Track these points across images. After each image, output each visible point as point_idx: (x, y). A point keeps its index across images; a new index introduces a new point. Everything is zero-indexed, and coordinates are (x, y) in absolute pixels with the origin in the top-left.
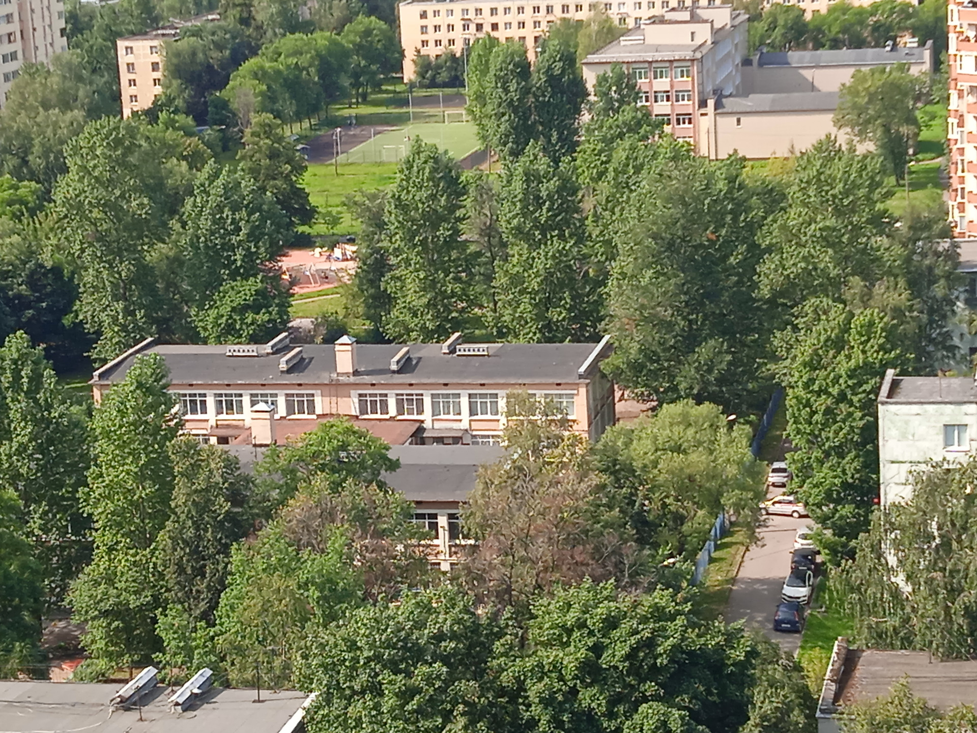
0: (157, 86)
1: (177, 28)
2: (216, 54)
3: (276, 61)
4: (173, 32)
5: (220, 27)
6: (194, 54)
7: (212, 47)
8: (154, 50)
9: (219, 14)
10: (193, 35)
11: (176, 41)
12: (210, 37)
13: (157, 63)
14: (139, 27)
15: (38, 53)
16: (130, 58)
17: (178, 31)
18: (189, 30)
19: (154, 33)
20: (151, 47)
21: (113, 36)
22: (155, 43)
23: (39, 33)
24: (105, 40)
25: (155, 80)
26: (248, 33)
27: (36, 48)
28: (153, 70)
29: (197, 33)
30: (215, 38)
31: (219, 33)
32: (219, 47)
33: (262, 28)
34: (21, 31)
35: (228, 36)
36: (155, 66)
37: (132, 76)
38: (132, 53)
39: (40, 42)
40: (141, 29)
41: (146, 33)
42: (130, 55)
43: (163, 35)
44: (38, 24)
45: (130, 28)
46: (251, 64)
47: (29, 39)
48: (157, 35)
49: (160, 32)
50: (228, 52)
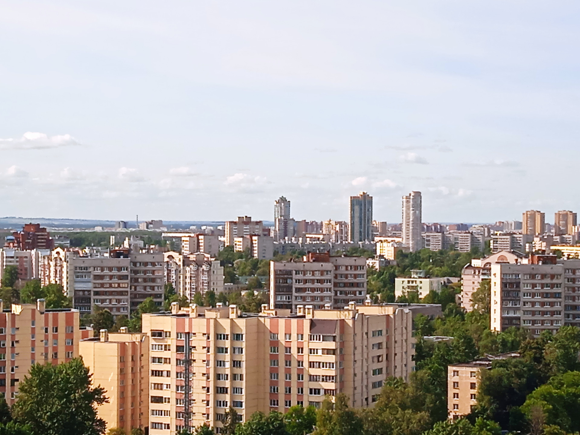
0: (473, 400)
1: (490, 361)
2: (516, 381)
3: (560, 389)
4: (487, 363)
5: (521, 363)
6: (500, 379)
7: (514, 375)
8: (473, 374)
9: (519, 353)
10: (501, 366)
11: (489, 369)
12: (513, 369)
13: (475, 384)
14: (464, 358)
15: (396, 370)
16: (456, 379)
17: (491, 362)
18: (499, 362)
19: (474, 363)
20: (471, 372)
21: (446, 362)
22: (475, 369)
23: (398, 357)
24: (439, 365)
25: (472, 395)
26: (539, 368)
27: (396, 367)
28: (471, 388)
29: (504, 365)
30: (516, 369)
31: (520, 366)
32: (519, 375)
33: (549, 365)
34: (387, 355)
35: (525, 369)
36: (473, 386)
37: (456, 391)
38: (457, 375)
39: (398, 363)
40: (465, 359)
41: (468, 363)
42: (456, 377)
43: (480, 365)
44: (398, 350)
45: (457, 358)
46: (542, 389)
47: (391, 361)
48: (475, 364)
49: (478, 362)
50: (525, 380)
